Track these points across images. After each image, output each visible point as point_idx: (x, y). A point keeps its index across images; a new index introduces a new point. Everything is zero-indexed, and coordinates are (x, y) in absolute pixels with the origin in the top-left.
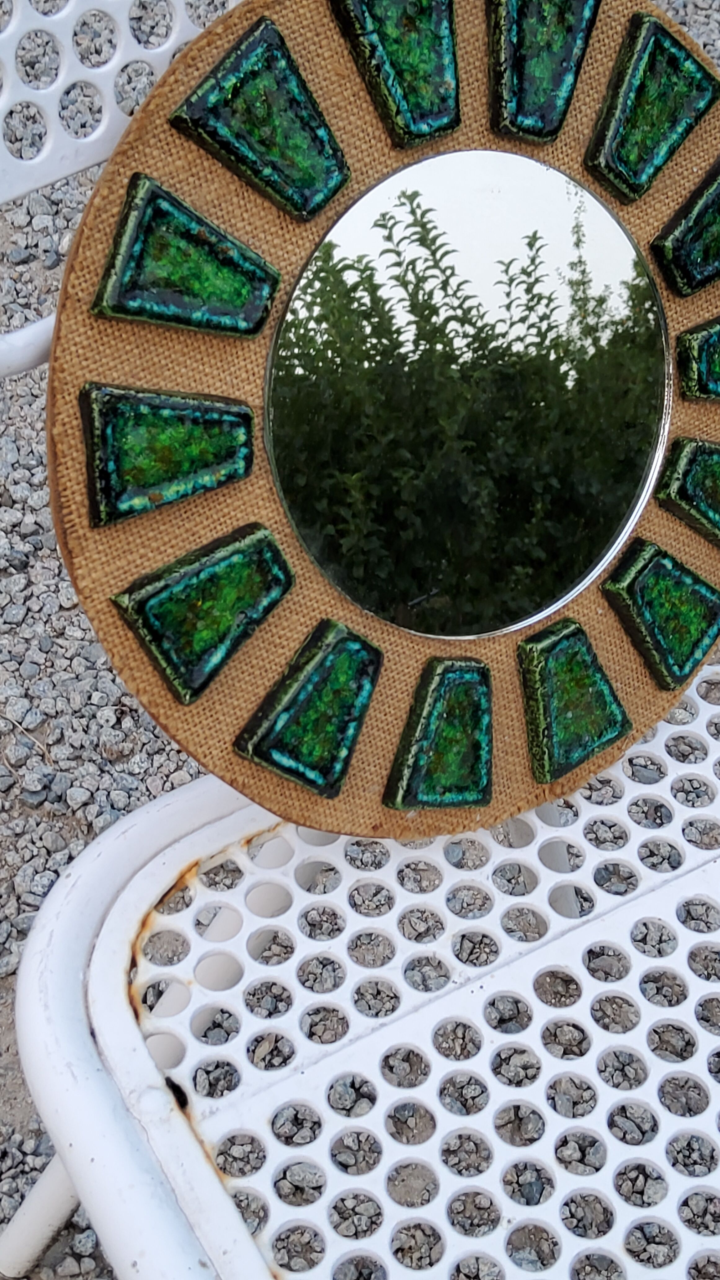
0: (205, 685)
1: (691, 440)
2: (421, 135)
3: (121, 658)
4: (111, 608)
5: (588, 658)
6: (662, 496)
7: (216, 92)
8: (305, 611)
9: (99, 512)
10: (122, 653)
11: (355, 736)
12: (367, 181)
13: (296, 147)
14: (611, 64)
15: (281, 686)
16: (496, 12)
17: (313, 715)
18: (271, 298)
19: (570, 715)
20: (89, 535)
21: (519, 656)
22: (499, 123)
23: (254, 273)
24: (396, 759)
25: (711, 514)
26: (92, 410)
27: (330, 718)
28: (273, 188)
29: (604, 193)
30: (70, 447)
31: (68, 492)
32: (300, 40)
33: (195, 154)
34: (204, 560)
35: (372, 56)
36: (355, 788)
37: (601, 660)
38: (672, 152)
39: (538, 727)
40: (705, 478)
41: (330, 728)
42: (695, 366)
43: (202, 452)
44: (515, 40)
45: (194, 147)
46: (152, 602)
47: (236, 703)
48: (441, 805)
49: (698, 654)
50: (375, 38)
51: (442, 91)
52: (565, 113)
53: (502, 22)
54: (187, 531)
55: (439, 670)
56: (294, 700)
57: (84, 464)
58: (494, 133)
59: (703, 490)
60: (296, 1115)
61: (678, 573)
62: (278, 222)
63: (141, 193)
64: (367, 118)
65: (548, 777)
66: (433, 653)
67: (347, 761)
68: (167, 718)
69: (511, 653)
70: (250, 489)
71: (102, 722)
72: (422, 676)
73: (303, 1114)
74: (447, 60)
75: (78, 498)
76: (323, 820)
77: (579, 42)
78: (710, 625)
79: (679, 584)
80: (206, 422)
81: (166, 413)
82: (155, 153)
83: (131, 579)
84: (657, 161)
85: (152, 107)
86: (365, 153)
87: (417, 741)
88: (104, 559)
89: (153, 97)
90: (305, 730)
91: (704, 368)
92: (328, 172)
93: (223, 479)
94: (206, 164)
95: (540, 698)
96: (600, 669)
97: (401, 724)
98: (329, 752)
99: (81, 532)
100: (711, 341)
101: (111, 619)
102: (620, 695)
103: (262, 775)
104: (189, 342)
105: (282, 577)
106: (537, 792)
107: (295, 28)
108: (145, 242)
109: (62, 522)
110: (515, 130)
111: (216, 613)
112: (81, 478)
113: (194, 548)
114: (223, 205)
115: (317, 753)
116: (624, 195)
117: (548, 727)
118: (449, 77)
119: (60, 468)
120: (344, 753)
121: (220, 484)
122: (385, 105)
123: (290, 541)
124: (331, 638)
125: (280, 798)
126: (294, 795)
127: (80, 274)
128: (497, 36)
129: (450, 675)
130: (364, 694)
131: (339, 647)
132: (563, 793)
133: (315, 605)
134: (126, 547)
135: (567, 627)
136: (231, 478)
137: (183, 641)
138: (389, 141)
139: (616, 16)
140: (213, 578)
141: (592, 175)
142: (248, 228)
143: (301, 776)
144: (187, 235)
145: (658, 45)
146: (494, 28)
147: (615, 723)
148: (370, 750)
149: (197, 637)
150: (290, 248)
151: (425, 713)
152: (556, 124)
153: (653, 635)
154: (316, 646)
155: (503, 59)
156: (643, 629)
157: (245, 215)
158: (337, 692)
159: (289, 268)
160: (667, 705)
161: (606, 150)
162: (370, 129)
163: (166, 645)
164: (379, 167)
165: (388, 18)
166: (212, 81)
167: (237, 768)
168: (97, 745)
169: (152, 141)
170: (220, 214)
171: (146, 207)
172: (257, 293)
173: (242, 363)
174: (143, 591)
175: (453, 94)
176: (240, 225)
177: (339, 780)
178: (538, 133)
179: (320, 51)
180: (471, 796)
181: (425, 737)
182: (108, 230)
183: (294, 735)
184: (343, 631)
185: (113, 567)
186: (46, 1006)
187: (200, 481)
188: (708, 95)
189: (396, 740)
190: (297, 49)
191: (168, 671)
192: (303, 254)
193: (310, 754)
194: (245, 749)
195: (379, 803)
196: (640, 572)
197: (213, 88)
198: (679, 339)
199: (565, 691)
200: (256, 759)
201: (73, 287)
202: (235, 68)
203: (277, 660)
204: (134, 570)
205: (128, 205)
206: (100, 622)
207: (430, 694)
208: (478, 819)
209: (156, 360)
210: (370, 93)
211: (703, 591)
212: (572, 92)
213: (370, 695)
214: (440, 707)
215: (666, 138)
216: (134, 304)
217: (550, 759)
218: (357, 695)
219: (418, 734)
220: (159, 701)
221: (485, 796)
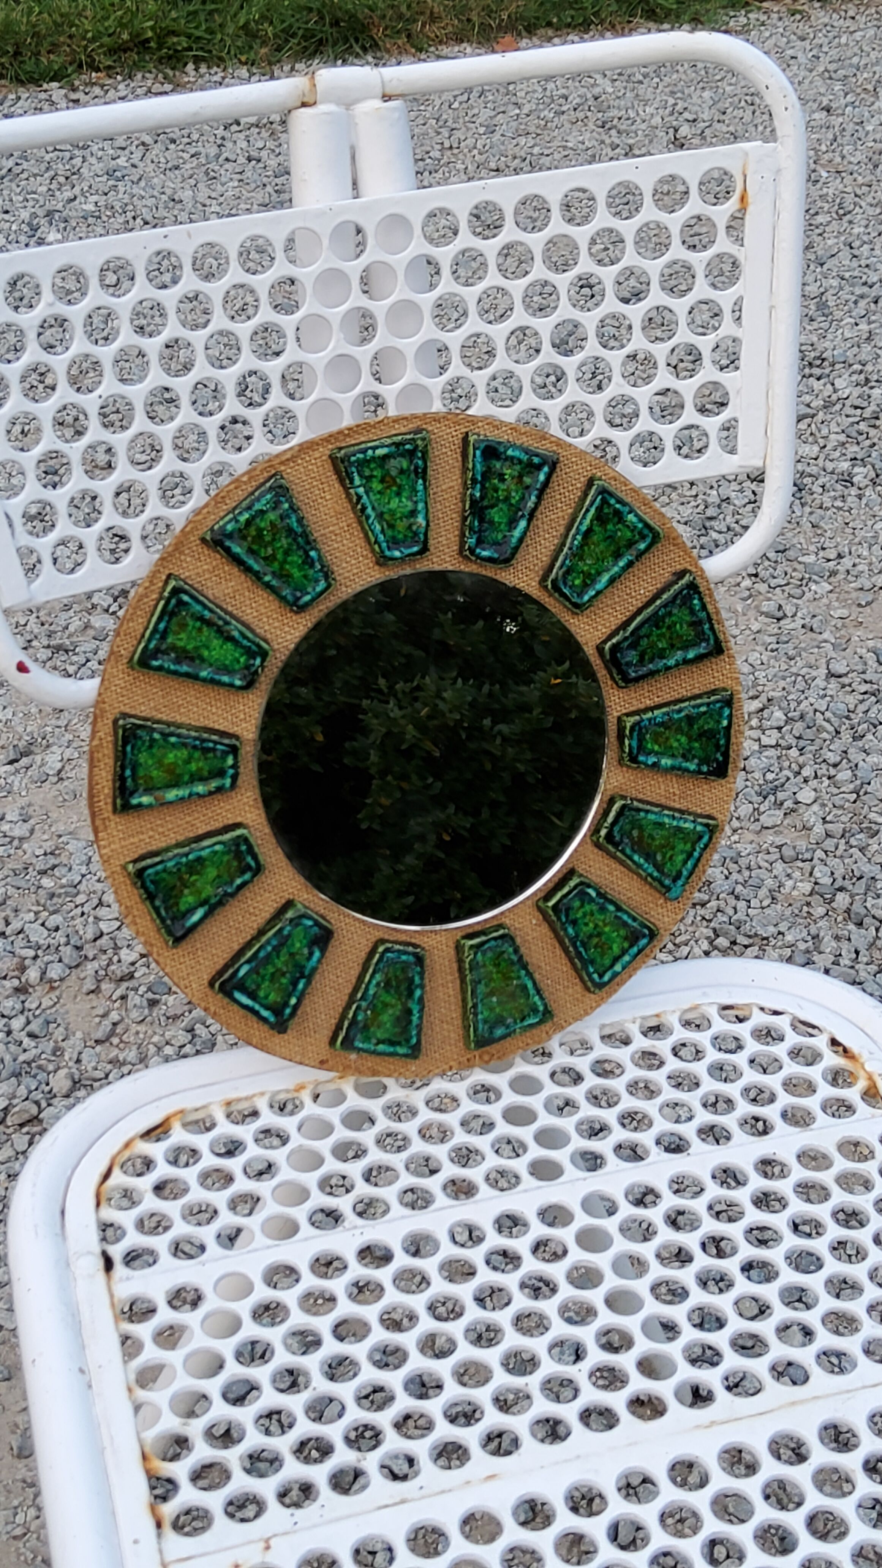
0: (185, 935)
1: (622, 797)
2: (393, 559)
3: (127, 907)
4: (122, 871)
5: (515, 957)
6: (594, 838)
7: (233, 523)
8: (276, 891)
9: (118, 803)
10: (128, 904)
11: (304, 990)
12: (352, 586)
13: (290, 563)
14: (569, 513)
15: (248, 945)
17: (271, 969)
18: (262, 665)
19: (494, 999)
20: (111, 818)
21: (457, 947)
22: (462, 552)
23: (250, 647)
24: (343, 1012)
25: (636, 858)
26: (119, 733)
27: (285, 973)
28: (273, 591)
29: (557, 605)
30: (104, 756)
31: (99, 787)
32: (307, 487)
33: (218, 562)
34: (195, 845)
35: (359, 501)
36: (305, 1029)
37: (528, 960)
38: (612, 581)
39: (467, 1003)
40: (633, 829)
41: (284, 981)
42: (627, 742)
43: (199, 769)
44: (478, 495)
45: (218, 557)
46: (150, 871)
47: (214, 952)
48: (374, 1053)
49: (618, 968)
50: (361, 490)
51: (414, 528)
52: (516, 549)
53: (469, 481)
54: (187, 823)
55: (381, 949)
56: (255, 956)
57: (111, 768)
58: (462, 557)
59: (632, 839)
61: (601, 901)
62: (279, 611)
63: (170, 588)
64: (358, 542)
65: (473, 1046)
66: (381, 936)
67: (296, 1008)
69: (450, 944)
70: (237, 797)
72: (369, 952)
74: (421, 506)
75: (106, 792)
76: (278, 1049)
77: (533, 498)
78: (631, 946)
79: (602, 909)
80: (203, 748)
81: (173, 739)
82: (188, 560)
83: (140, 852)
84: (599, 586)
85: (190, 528)
86: (354, 567)
87: (358, 1001)
88: (121, 836)
89: (191, 521)
90: (263, 979)
91: (634, 744)
92: (317, 581)
93: (214, 789)
94: (226, 569)
95: (469, 983)
96: (525, 967)
97: (350, 986)
98: (282, 998)
99: (106, 815)
100: (643, 723)
101: (122, 878)
102: (544, 990)
104: (199, 690)
105: (253, 864)
106: (469, 1057)
107: (305, 479)
108: (168, 622)
109: (93, 806)
110: (473, 558)
111: (198, 884)
112: (109, 777)
113: (189, 836)
114: (237, 597)
115: (272, 997)
116: (570, 609)
117: (475, 1006)
118: (421, 520)
119: (95, 769)
120: (293, 1001)
121: (211, 793)
122: (369, 536)
124: (290, 914)
125: (244, 1027)
126: (255, 1027)
127: (123, 638)
128: (465, 491)
129: (390, 954)
130: (315, 959)
131: (295, 922)
133: (285, 888)
134: (139, 829)
135: (498, 931)
136: (220, 790)
137: (171, 901)
140: (199, 859)
141: (544, 588)
142: (255, 615)
143: (256, 1013)
144: (201, 618)
145: (604, 501)
147: (538, 1012)
148: (322, 1003)
149: (184, 899)
150: (287, 629)
151: (366, 980)
152: (509, 556)
153: (575, 948)
154: (279, 918)
155: (468, 508)
156: (566, 940)
157: (254, 605)
158: (292, 955)
159: (284, 644)
161: (553, 575)
162: (359, 550)
164: (365, 577)
165: (375, 477)
166: (232, 515)
169: (187, 552)
170: (233, 603)
171: (171, 598)
172: (251, 661)
173: (242, 708)
174: (144, 862)
175: (423, 530)
176: (249, 611)
177: (288, 1020)
178: (494, 561)
179: (323, 495)
180: (401, 1050)
181: (363, 998)
182: (145, 610)
183: (254, 982)
184: (301, 911)
185: (128, 842)
187: (196, 790)
188: (649, 540)
189: (345, 997)
190: (300, 494)
191: (159, 922)
192: (297, 634)
193: (266, 997)
194: (214, 987)
195: (326, 1044)
196: (565, 896)
197: (232, 520)
198: (619, 718)
199: (491, 979)
200: (222, 995)
201: (117, 647)
202: (250, 508)
204: (143, 846)
205: (161, 595)
207: (372, 966)
209: (175, 700)
210: (359, 526)
211: (625, 917)
212: (524, 533)
213: (319, 961)
214: (378, 977)
215: (608, 570)
216: (155, 663)
217: (475, 1031)
218: (309, 958)
219: (359, 995)
220: (153, 942)
221: (415, 1052)
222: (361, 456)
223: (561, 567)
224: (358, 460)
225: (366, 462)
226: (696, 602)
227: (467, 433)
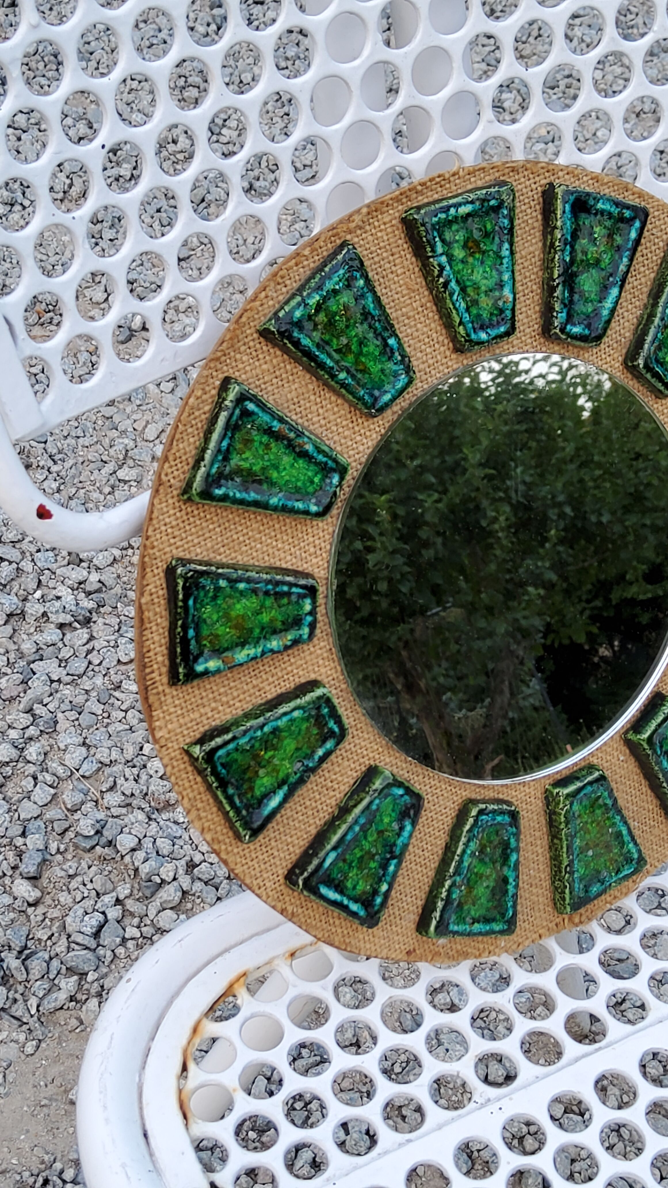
0: (263, 826)
2: (480, 343)
4: (184, 755)
5: (609, 802)
7: (302, 308)
8: (356, 758)
9: (178, 673)
10: (191, 795)
11: (395, 872)
12: (430, 380)
13: (369, 354)
14: (652, 275)
15: (330, 826)
16: (552, 233)
17: (358, 853)
18: (340, 485)
19: (590, 853)
20: (167, 691)
21: (546, 798)
22: (550, 330)
23: (326, 464)
24: (431, 892)
26: (177, 584)
27: (374, 855)
28: (347, 390)
29: (641, 388)
30: (156, 614)
31: (151, 654)
32: (376, 259)
33: (280, 359)
34: (268, 715)
35: (440, 275)
36: (392, 917)
37: (621, 802)
39: (561, 863)
41: (373, 865)
43: (271, 621)
44: (568, 259)
45: (279, 353)
46: (221, 752)
47: (289, 840)
48: (469, 934)
50: (444, 259)
51: (500, 303)
52: (608, 322)
53: (557, 244)
54: (254, 687)
55: (474, 813)
56: (342, 840)
57: (167, 629)
58: (545, 337)
60: (314, 1158)
62: (349, 416)
63: (232, 396)
64: (433, 325)
65: (568, 909)
66: (469, 796)
67: (387, 895)
68: (228, 853)
69: (539, 795)
70: (312, 649)
71: (152, 772)
72: (458, 816)
73: (321, 1157)
74: (506, 277)
75: (160, 659)
76: (362, 946)
77: (625, 260)
80: (276, 593)
81: (242, 586)
82: (245, 358)
83: (202, 730)
85: (244, 319)
86: (430, 356)
87: (451, 877)
88: (179, 712)
89: (246, 311)
90: (350, 866)
92: (396, 375)
93: (289, 643)
94: (288, 367)
95: (564, 838)
96: (619, 812)
97: (436, 859)
98: (371, 886)
99: (161, 688)
101: (183, 765)
102: (636, 833)
103: (310, 905)
104: (265, 521)
105: (336, 730)
106: (557, 920)
107: (373, 249)
108: (232, 438)
109: (145, 679)
110: (564, 337)
111: (276, 761)
112: (163, 641)
113: (260, 701)
114: (302, 402)
115: (360, 887)
116: (660, 391)
118: (507, 292)
119: (145, 633)
120: (384, 887)
121: (287, 648)
122: (449, 316)
123: (345, 695)
124: (378, 784)
125: (325, 926)
126: (337, 922)
127: (173, 463)
128: (552, 255)
129: (484, 817)
130: (406, 834)
131: (384, 792)
132: (581, 922)
133: (365, 753)
134: (200, 702)
135: (591, 773)
136: (296, 642)
137: (245, 786)
138: (451, 345)
139: (659, 234)
140: (275, 731)
141: (631, 373)
142: (323, 422)
143: (345, 908)
144: (269, 432)
146: (549, 248)
147: (632, 860)
148: (407, 883)
149: (258, 782)
150: (358, 438)
151: (459, 852)
152: (600, 331)
154: (363, 790)
155: (556, 276)
156: (661, 776)
157: (321, 411)
158: (380, 833)
159: (357, 456)
161: (644, 353)
162: (434, 335)
164: (441, 368)
165: (456, 242)
166: (298, 299)
167: (287, 899)
168: (146, 794)
169: (243, 348)
170: (298, 410)
171: (234, 409)
172: (328, 481)
173: (311, 539)
174: (213, 743)
175: (510, 305)
176: (315, 419)
177: (379, 911)
178: (584, 338)
179: (394, 268)
180: (497, 927)
181: (457, 872)
182: (199, 425)
183: (340, 871)
184: (389, 778)
185: (187, 719)
186: (105, 1107)
187: (268, 646)
189: (432, 874)
190: (374, 267)
191: (231, 814)
192: (370, 444)
193: (354, 888)
194: (295, 884)
195: (414, 931)
196: (659, 725)
197: (299, 305)
199: (588, 832)
200: (305, 893)
201: (166, 475)
202: (319, 287)
203: (328, 802)
204: (205, 722)
205: (219, 406)
206: (173, 767)
207: (464, 834)
208: (503, 944)
209: (235, 537)
210: (436, 305)
212: (617, 303)
213: (410, 836)
214: (473, 846)
216: (219, 492)
217: (571, 893)
218: (399, 835)
219: (451, 870)
220: (221, 838)
221: (511, 926)
222: (443, 216)
223: (653, 343)
224: (438, 223)
225: (449, 223)
227: (551, 185)
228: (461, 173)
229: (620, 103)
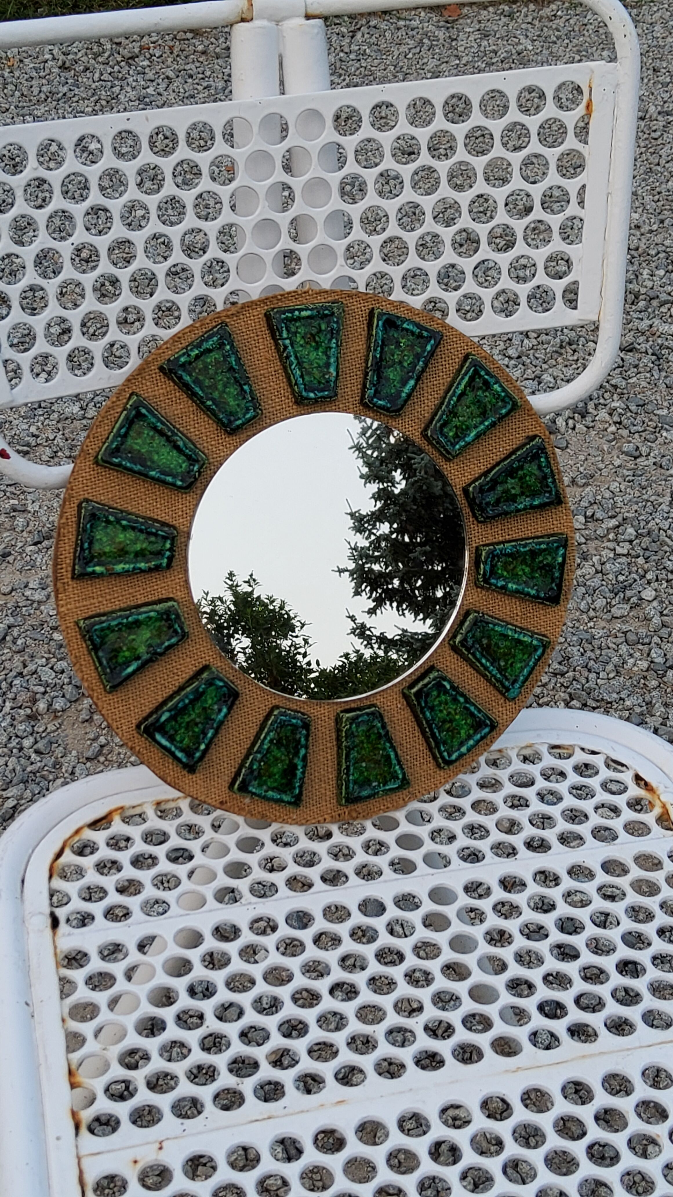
0: (120, 684)
1: (476, 612)
2: (309, 399)
3: (76, 657)
4: (76, 627)
5: (382, 732)
6: (451, 642)
7: (186, 356)
8: (196, 658)
9: (76, 571)
11: (212, 739)
13: (228, 394)
14: (449, 379)
15: (171, 698)
16: (370, 339)
17: (187, 719)
18: (200, 472)
19: (364, 764)
20: (70, 583)
21: (336, 719)
22: (365, 402)
24: (241, 763)
25: (484, 661)
26: (82, 513)
27: (198, 723)
28: (212, 413)
29: (434, 452)
30: (69, 532)
31: (62, 557)
32: (246, 337)
33: (171, 387)
34: (134, 611)
35: (285, 351)
36: (212, 774)
37: (393, 736)
38: (478, 436)
39: (341, 766)
40: (483, 637)
41: (196, 730)
42: (482, 566)
43: (143, 550)
44: (378, 356)
45: (172, 384)
46: (97, 627)
47: (143, 701)
49: (464, 749)
50: (287, 342)
51: (327, 376)
52: (406, 401)
53: (372, 345)
54: (129, 594)
55: (276, 713)
56: (175, 707)
57: (73, 542)
58: (363, 406)
59: (481, 646)
61: (454, 693)
62: (216, 432)
63: (132, 402)
64: (282, 385)
65: (344, 801)
66: (276, 702)
67: (204, 753)
68: (98, 699)
69: (331, 716)
70: (173, 578)
72: (266, 716)
74: (333, 360)
75: (68, 561)
76: (187, 787)
77: (421, 363)
78: (475, 733)
79: (455, 700)
80: (147, 532)
81: (125, 523)
82: (148, 384)
83: (90, 613)
84: (468, 439)
85: (150, 359)
86: (277, 404)
87: (254, 753)
88: (76, 599)
90: (179, 727)
91: (488, 568)
92: (248, 410)
93: (153, 567)
94: (177, 394)
95: (344, 748)
96: (389, 740)
97: (249, 742)
98: (194, 744)
99: (66, 580)
100: (495, 553)
101: (75, 632)
103: (152, 750)
104: (148, 488)
105: (179, 631)
106: (340, 812)
107: (243, 330)
108: (129, 428)
109: (56, 572)
110: (373, 406)
111: (134, 643)
112: (71, 550)
113: (130, 604)
114: (184, 417)
115: (186, 742)
116: (445, 455)
117: (348, 768)
118: (332, 370)
119: (60, 542)
120: (203, 747)
121: (150, 570)
122: (291, 380)
123: (193, 614)
124: (205, 675)
125: (162, 767)
126: (171, 767)
127: (92, 440)
128: (369, 352)
129: (283, 718)
130: (222, 714)
131: (210, 683)
132: (357, 817)
133: (203, 655)
134: (91, 595)
135: (369, 708)
136: (157, 568)
137: (113, 655)
138: (292, 399)
140: (136, 623)
141: (427, 441)
142: (197, 433)
143: (173, 754)
144: (155, 428)
145: (476, 372)
147: (397, 779)
148: (225, 753)
149: (122, 654)
150: (221, 448)
151: (262, 737)
152: (399, 406)
153: (431, 730)
154: (196, 678)
155: (370, 365)
156: (424, 722)
157: (197, 425)
158: (204, 709)
160: (443, 781)
161: (432, 426)
162: (282, 391)
163: (100, 654)
164: (284, 412)
165: (299, 333)
166: (185, 351)
167: (136, 741)
169: (147, 377)
170: (180, 422)
171: (133, 410)
172: (191, 467)
173: (180, 506)
174: (93, 620)
175: (333, 379)
177: (197, 763)
178: (387, 410)
179: (258, 345)
180: (286, 798)
181: (258, 752)
182: (111, 419)
183: (172, 728)
184: (214, 673)
185: (81, 604)
187: (138, 565)
188: (509, 407)
189: (244, 750)
191: (99, 670)
193: (181, 742)
194: (140, 730)
195: (226, 788)
196: (426, 685)
197: (184, 354)
198: (477, 548)
199: (361, 748)
200: (145, 736)
202: (199, 346)
203: (173, 682)
204: (92, 608)
205: (124, 408)
206: (68, 633)
207: (268, 726)
208: (295, 817)
209: (128, 494)
210: (284, 372)
212: (413, 390)
213: (226, 716)
214: (272, 735)
215: (476, 427)
216: (116, 460)
217: (346, 789)
218: (218, 713)
219: (256, 749)
220: (95, 688)
221: (297, 801)
222: (290, 315)
223: (439, 420)
224: (287, 318)
225: (293, 320)
226: (542, 460)
227: (373, 309)
228: (310, 292)
229: (434, 265)
